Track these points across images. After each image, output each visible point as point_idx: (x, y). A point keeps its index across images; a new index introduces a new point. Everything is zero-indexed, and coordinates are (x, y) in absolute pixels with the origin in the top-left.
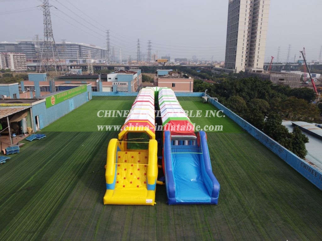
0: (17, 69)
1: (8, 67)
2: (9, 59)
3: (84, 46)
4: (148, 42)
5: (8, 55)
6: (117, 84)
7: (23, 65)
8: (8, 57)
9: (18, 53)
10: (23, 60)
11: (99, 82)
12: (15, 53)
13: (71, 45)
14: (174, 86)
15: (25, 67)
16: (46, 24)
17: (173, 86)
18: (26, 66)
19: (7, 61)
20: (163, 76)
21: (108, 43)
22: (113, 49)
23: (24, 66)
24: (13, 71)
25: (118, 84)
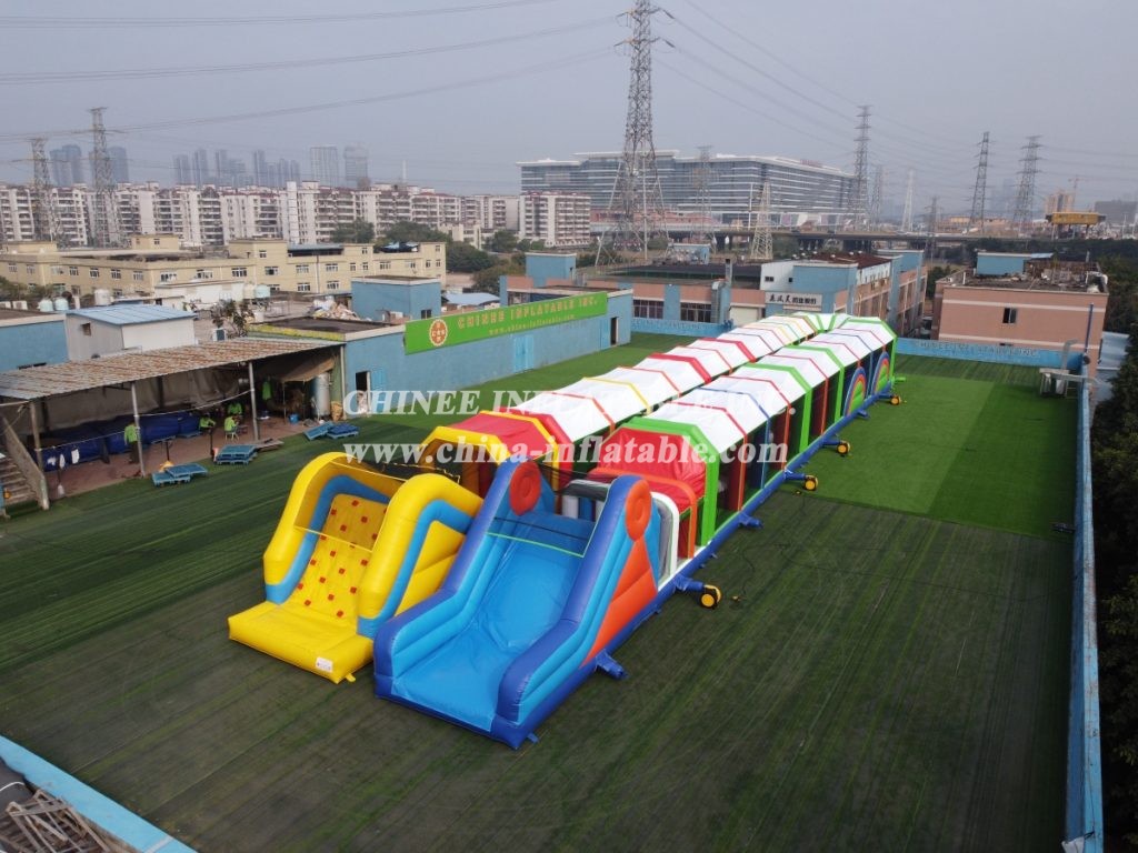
0: (560, 241)
1: (538, 234)
2: (543, 211)
3: (781, 168)
4: (1027, 142)
5: (543, 199)
6: (780, 299)
7: (580, 229)
8: (543, 205)
9: (571, 194)
10: (582, 215)
11: (720, 288)
12: (563, 194)
13: (734, 164)
14: (1013, 321)
15: (584, 234)
16: (636, 99)
17: (1005, 321)
18: (587, 234)
19: (538, 217)
20: (995, 277)
21: (862, 152)
22: (879, 174)
23: (581, 232)
24: (550, 246)
25: (784, 298)
